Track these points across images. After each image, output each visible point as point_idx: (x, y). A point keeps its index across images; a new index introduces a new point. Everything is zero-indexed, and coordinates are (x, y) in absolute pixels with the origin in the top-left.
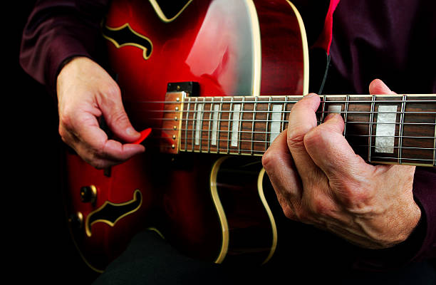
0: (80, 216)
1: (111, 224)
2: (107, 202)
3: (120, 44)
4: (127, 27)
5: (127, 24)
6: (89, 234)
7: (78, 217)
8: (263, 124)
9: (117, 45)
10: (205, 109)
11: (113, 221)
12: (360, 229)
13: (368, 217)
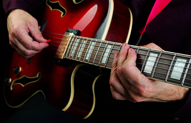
0: (10, 80)
2: (25, 76)
3: (52, 9)
4: (58, 3)
5: (58, 1)
6: (11, 89)
7: (9, 80)
8: (101, 52)
9: (51, 9)
10: (80, 41)
11: (24, 85)
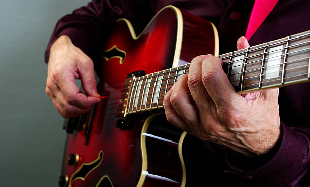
0: (67, 179)
1: (83, 179)
2: (84, 164)
5: (115, 46)
9: (107, 60)
11: (83, 177)
12: (240, 142)
13: (245, 134)
